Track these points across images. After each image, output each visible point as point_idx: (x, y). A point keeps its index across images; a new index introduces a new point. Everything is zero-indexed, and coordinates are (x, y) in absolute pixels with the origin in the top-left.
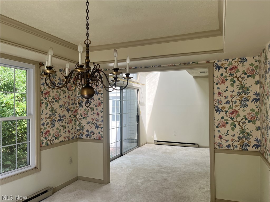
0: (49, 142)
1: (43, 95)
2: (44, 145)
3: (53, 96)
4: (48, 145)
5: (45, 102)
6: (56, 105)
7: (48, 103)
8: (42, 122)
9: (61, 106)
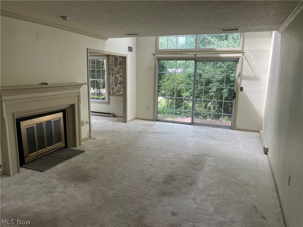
0: (114, 93)
1: (111, 70)
2: (111, 93)
3: (116, 71)
4: (113, 94)
5: (111, 73)
6: (118, 76)
7: (113, 74)
8: (110, 83)
9: (121, 76)
